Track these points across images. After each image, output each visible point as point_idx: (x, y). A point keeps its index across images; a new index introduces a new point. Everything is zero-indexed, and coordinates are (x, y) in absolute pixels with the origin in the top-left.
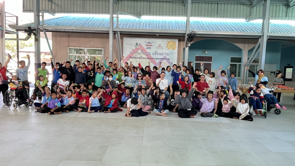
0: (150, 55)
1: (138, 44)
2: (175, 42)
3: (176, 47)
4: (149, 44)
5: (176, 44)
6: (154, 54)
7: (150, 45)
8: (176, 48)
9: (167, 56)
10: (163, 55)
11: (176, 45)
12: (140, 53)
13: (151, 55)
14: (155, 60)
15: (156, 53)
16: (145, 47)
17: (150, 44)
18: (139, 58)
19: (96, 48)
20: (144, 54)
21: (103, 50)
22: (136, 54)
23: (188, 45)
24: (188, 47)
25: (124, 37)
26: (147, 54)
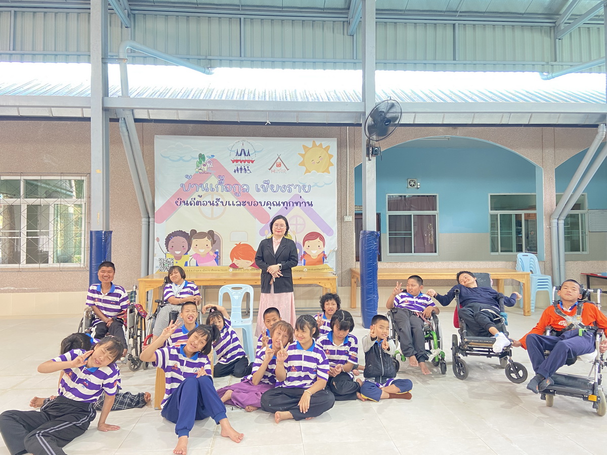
0: (246, 191)
1: (206, 159)
2: (327, 148)
3: (332, 165)
4: (243, 157)
5: (333, 156)
6: (259, 187)
8: (331, 168)
9: (302, 194)
10: (289, 192)
11: (331, 156)
12: (214, 187)
13: (252, 192)
14: (266, 208)
16: (231, 168)
18: (212, 203)
19: (59, 176)
20: (227, 191)
21: (85, 181)
22: (200, 192)
23: (373, 149)
24: (375, 158)
25: (157, 136)
26: (237, 191)
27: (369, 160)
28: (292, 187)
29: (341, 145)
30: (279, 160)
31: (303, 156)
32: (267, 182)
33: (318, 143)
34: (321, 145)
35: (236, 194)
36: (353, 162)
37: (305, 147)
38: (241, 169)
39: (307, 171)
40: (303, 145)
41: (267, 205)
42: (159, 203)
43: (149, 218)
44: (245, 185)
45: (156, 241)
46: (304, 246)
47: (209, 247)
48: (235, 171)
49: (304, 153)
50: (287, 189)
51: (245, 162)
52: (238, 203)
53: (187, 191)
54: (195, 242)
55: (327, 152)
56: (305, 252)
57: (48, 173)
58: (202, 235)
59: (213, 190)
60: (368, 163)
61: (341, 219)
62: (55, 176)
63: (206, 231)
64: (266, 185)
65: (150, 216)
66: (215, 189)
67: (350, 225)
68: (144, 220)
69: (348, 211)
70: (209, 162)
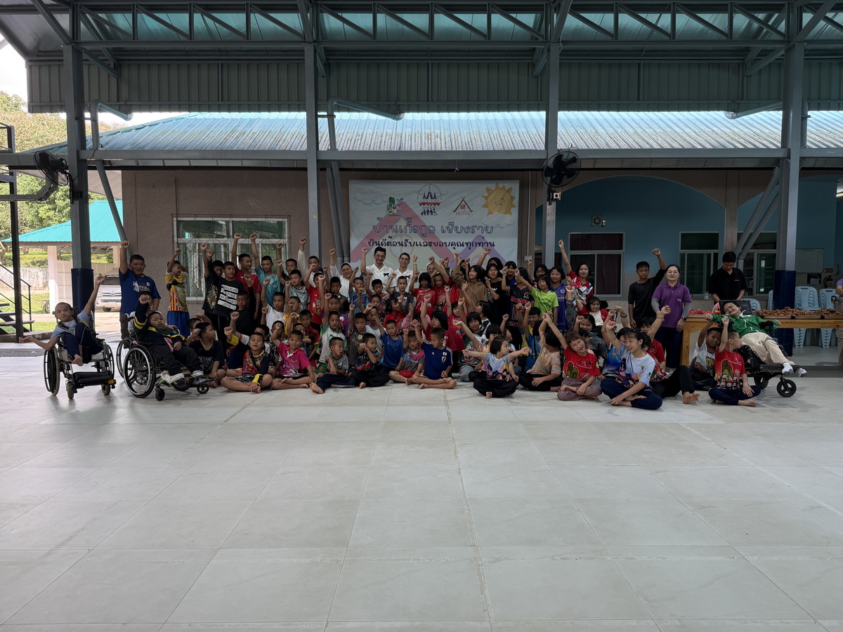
0: (432, 233)
1: (396, 202)
2: (509, 191)
3: (514, 206)
4: (429, 200)
5: (515, 198)
6: (445, 228)
7: (431, 204)
8: (512, 210)
10: (473, 233)
11: (513, 198)
14: (450, 248)
16: (418, 210)
17: (433, 201)
19: (264, 218)
20: (415, 232)
21: (286, 224)
22: (391, 233)
23: (553, 194)
24: (555, 202)
25: (351, 182)
26: (424, 232)
27: (550, 204)
28: (476, 229)
29: (522, 187)
30: (463, 203)
32: (451, 224)
33: (501, 186)
34: (503, 188)
35: (423, 235)
36: (534, 202)
38: (428, 211)
40: (487, 188)
41: (452, 245)
42: (354, 243)
43: (343, 257)
44: (431, 226)
48: (422, 214)
49: (487, 195)
50: (471, 230)
52: (425, 244)
53: (378, 232)
55: (510, 194)
59: (402, 232)
60: (548, 208)
64: (451, 226)
65: (345, 255)
66: (404, 230)
69: (529, 251)
70: (399, 205)
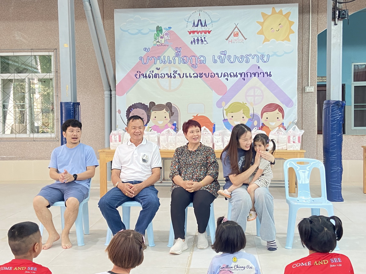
0: (202, 62)
1: (164, 31)
2: (288, 14)
3: (293, 32)
4: (200, 28)
5: (293, 23)
6: (216, 58)
7: (201, 32)
8: (291, 36)
9: (260, 64)
10: (247, 62)
11: (291, 23)
12: (171, 59)
13: (209, 63)
14: (223, 79)
15: (223, 57)
16: (187, 39)
17: (204, 29)
18: (169, 75)
19: (30, 52)
20: (184, 63)
21: (52, 56)
22: (158, 65)
23: (339, 12)
24: (342, 22)
25: (117, 10)
26: (194, 63)
27: (335, 24)
28: (250, 58)
29: (303, 11)
30: (236, 30)
31: (262, 24)
32: (224, 53)
33: (277, 10)
34: (281, 12)
35: (193, 66)
36: (316, 29)
37: (264, 15)
38: (198, 40)
39: (266, 40)
40: (262, 13)
41: (224, 76)
42: (120, 76)
43: (111, 91)
44: (202, 56)
45: (117, 113)
46: (262, 118)
47: (167, 119)
48: (192, 43)
49: (262, 21)
50: (245, 59)
51: (201, 33)
52: (195, 75)
53: (145, 64)
54: (153, 114)
55: (288, 19)
56: (263, 124)
57: (19, 49)
58: (160, 107)
60: (333, 27)
61: (302, 90)
62: (26, 52)
63: (164, 103)
64: (222, 56)
65: (112, 89)
66: (173, 61)
67: (311, 96)
68: (107, 93)
69: (309, 81)
70: (167, 34)
